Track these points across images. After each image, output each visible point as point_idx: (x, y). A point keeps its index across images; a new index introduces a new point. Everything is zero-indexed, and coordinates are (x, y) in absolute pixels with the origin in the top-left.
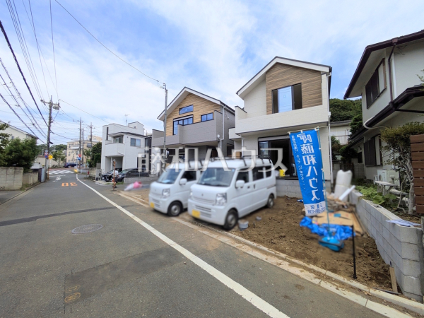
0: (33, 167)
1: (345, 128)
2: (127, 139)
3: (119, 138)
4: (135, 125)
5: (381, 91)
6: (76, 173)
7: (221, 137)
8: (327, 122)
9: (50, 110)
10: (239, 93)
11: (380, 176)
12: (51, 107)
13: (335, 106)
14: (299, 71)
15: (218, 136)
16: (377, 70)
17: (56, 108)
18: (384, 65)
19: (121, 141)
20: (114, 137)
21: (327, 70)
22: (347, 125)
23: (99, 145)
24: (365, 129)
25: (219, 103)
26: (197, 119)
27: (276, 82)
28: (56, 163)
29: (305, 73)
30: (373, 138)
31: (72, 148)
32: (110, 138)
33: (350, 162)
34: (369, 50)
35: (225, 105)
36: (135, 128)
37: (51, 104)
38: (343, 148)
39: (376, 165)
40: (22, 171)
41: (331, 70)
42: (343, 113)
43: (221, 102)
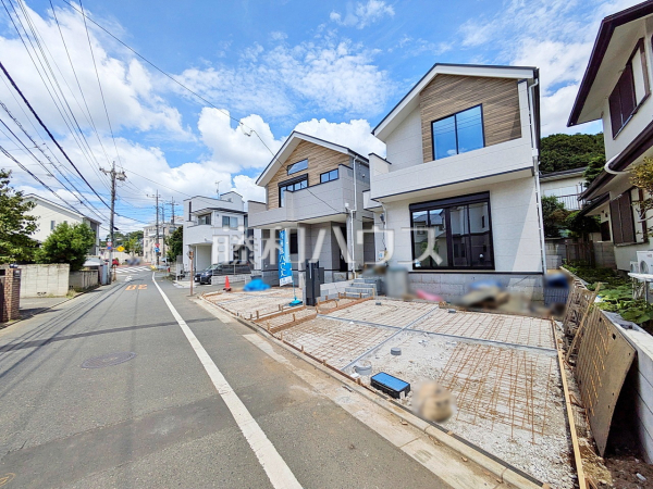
0: (87, 264)
1: (577, 182)
2: (216, 219)
3: (205, 218)
4: (230, 196)
5: (638, 103)
6: (153, 270)
7: (351, 206)
8: (532, 168)
9: (113, 182)
10: (377, 133)
11: (643, 264)
12: (113, 177)
13: (559, 147)
14: (477, 84)
15: (347, 205)
16: (629, 64)
17: (121, 179)
18: (643, 50)
19: (208, 222)
20: (199, 217)
21: (530, 75)
22: (580, 176)
23: (181, 229)
24: (609, 176)
25: (346, 152)
26: (314, 179)
27: (439, 106)
28: (129, 257)
29: (489, 86)
30: (629, 192)
31: (150, 235)
32: (193, 218)
33: (586, 238)
34: (610, 25)
35: (356, 154)
36: (230, 201)
37: (113, 173)
38: (572, 215)
39: (635, 243)
40: (68, 269)
41: (536, 73)
42: (574, 157)
43: (350, 151)
